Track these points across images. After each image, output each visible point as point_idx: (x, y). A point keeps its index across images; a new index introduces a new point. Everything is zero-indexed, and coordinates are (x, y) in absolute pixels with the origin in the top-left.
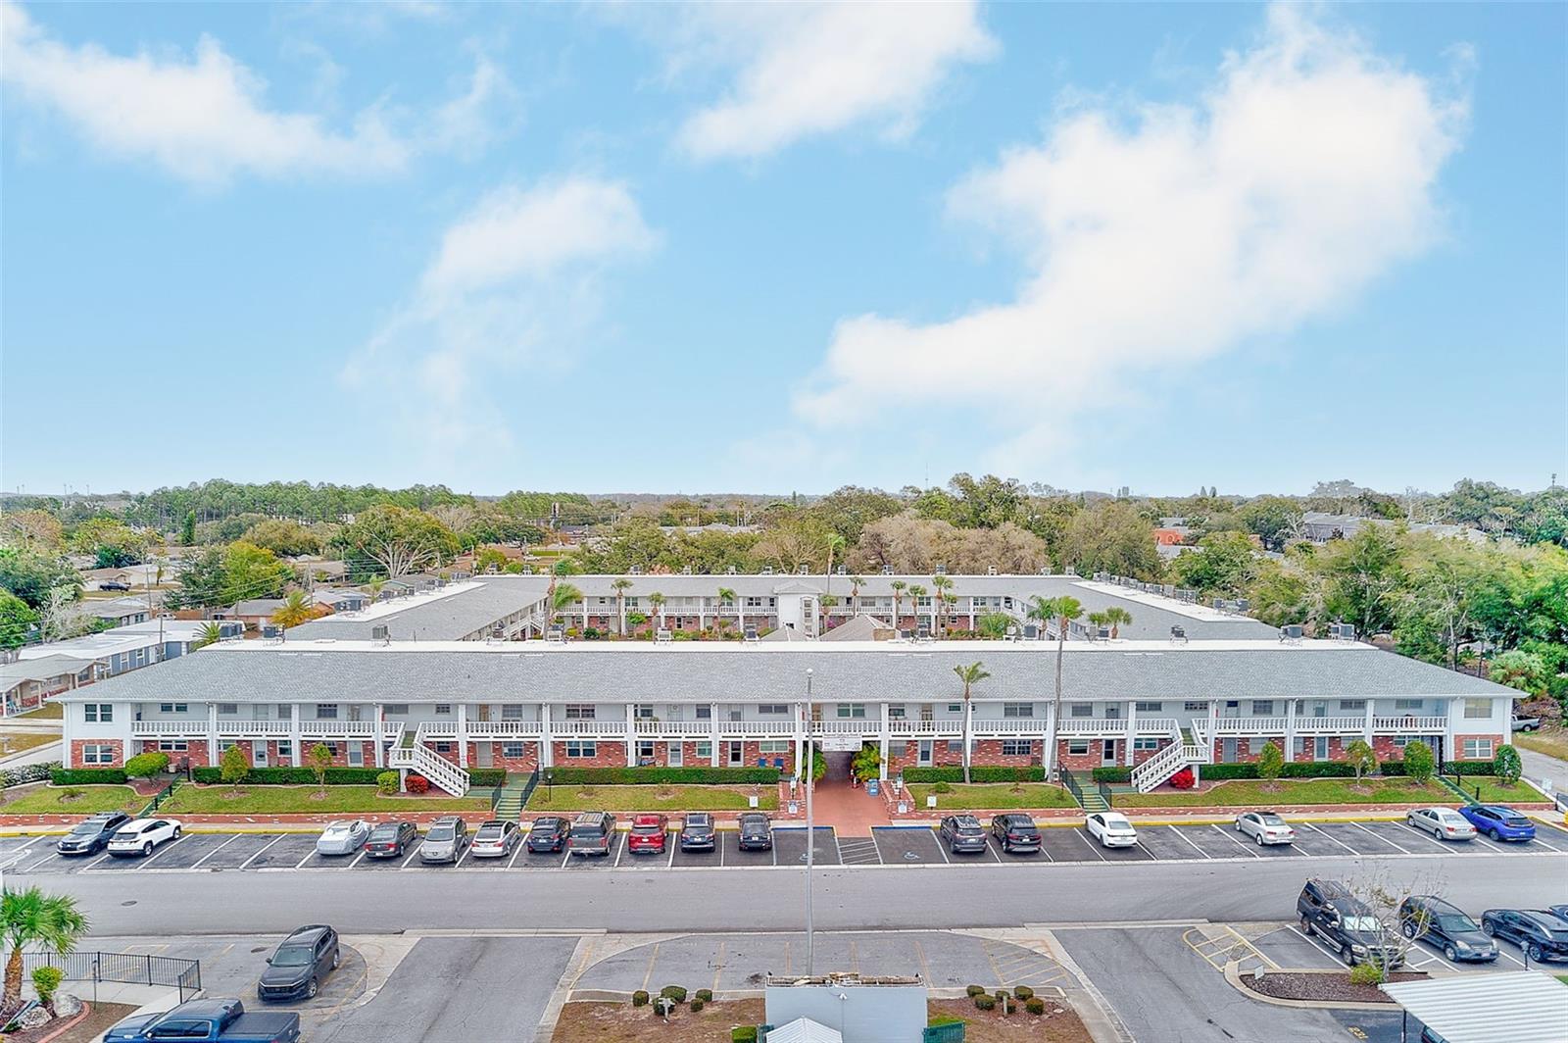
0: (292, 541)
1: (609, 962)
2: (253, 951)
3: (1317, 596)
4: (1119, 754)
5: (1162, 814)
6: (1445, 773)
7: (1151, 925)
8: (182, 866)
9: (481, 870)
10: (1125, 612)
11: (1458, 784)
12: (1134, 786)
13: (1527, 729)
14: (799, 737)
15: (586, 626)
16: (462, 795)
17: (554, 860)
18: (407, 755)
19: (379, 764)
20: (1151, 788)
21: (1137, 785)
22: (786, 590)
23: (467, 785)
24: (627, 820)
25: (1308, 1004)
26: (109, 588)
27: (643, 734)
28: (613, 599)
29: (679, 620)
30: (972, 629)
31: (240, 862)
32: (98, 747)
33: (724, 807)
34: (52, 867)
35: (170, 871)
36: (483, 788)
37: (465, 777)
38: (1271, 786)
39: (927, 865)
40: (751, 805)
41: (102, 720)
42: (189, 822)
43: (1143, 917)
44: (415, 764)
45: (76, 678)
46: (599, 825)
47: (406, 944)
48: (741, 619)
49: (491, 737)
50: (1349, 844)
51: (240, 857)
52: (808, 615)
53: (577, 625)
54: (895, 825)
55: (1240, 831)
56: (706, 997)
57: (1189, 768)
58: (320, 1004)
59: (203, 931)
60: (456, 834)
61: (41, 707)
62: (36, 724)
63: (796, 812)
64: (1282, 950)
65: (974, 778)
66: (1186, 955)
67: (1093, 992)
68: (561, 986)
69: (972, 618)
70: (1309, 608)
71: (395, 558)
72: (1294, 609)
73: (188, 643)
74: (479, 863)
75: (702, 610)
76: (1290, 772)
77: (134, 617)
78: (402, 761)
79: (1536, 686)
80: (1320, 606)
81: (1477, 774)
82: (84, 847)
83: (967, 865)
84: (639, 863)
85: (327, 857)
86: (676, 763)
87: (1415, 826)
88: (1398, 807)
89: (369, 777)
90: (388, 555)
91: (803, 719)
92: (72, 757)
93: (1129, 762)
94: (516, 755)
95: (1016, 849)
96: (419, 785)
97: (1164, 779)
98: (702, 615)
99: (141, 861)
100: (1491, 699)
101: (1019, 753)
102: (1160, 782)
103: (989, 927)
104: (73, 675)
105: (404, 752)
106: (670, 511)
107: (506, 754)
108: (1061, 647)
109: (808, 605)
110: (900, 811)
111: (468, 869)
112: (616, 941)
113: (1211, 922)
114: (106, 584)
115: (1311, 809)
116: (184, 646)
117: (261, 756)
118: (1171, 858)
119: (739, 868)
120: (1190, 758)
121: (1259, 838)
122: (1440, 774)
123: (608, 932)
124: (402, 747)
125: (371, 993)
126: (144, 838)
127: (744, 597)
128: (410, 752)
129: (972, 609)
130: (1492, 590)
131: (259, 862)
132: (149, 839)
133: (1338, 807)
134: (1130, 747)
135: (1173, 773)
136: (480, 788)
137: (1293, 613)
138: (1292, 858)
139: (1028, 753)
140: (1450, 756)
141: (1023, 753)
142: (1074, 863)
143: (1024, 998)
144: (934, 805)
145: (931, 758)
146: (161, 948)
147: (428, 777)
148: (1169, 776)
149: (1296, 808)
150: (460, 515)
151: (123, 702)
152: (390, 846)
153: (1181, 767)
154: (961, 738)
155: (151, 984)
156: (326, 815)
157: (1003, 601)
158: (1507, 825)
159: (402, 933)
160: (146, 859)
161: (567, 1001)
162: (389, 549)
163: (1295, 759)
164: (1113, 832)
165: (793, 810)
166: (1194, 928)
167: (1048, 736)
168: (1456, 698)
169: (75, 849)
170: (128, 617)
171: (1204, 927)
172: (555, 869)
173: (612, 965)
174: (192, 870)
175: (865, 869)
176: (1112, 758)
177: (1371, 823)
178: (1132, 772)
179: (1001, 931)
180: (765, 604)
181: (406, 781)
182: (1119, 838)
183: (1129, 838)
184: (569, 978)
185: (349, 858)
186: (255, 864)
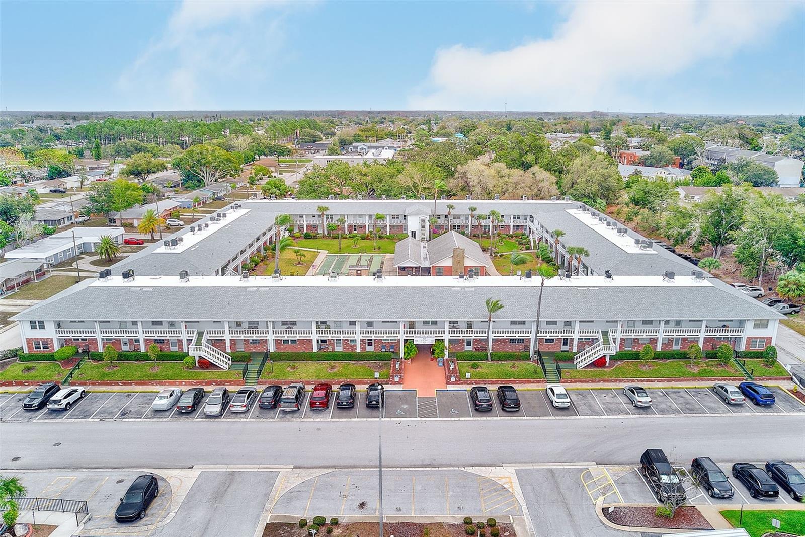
0: (152, 165)
1: (291, 493)
2: (117, 482)
3: (697, 225)
4: (570, 344)
5: (587, 382)
6: (739, 357)
7: (567, 466)
8: (85, 417)
9: (234, 420)
10: (585, 249)
11: (744, 365)
12: (575, 364)
13: (794, 313)
14: (402, 337)
15: (305, 231)
16: (228, 369)
17: (272, 412)
18: (198, 349)
19: (185, 351)
20: (583, 366)
21: (576, 364)
22: (411, 213)
23: (230, 363)
24: (312, 384)
25: (632, 529)
26: (55, 191)
27: (321, 335)
28: (319, 216)
29: (355, 226)
30: (511, 233)
31: (114, 414)
32: (41, 342)
33: (362, 377)
34: (21, 417)
35: (79, 420)
36: (239, 363)
37: (229, 359)
38: (646, 366)
39: (461, 419)
40: (375, 377)
41: (40, 328)
42: (89, 385)
43: (563, 460)
44: (203, 354)
45: (34, 272)
46: (294, 397)
47: (194, 474)
48: (388, 226)
49: (242, 336)
50: (680, 406)
51: (114, 411)
52: (423, 227)
53: (301, 229)
54: (448, 389)
55: (626, 395)
56: (335, 522)
57: (605, 356)
58: (146, 523)
59: (94, 466)
60: (223, 400)
61: (17, 291)
62: (14, 303)
63: (398, 380)
64: (628, 488)
65: (493, 359)
66: (580, 490)
67: (527, 519)
68: (266, 510)
69: (512, 227)
70: (692, 231)
71: (208, 174)
72: (684, 231)
73: (94, 243)
74: (234, 416)
75: (367, 222)
76: (658, 357)
77: (67, 219)
78: (195, 352)
79: (801, 290)
80: (699, 230)
81: (755, 358)
82: (35, 406)
83: (482, 418)
84: (315, 415)
85: (158, 412)
86: (339, 349)
87: (716, 392)
88: (710, 379)
89: (181, 357)
90: (204, 172)
91: (404, 328)
92: (28, 347)
93: (575, 350)
94: (256, 343)
95: (507, 410)
96: (205, 365)
97: (591, 362)
98: (367, 224)
99: (65, 413)
100: (768, 320)
101: (518, 342)
102: (588, 364)
103: (484, 465)
104: (33, 272)
105: (196, 348)
106: (360, 133)
107: (251, 343)
108: (543, 284)
109: (423, 221)
110: (452, 380)
111: (229, 420)
112: (296, 475)
113: (597, 464)
114: (53, 189)
115: (665, 380)
116: (92, 245)
117: (126, 344)
118: (587, 415)
119: (365, 419)
120: (605, 352)
121: (634, 402)
122: (736, 358)
123: (294, 468)
124: (196, 345)
125: (172, 514)
126: (65, 402)
127: (389, 215)
128: (199, 348)
129: (512, 222)
130: (787, 237)
131: (124, 414)
132: (67, 402)
133: (679, 379)
134: (575, 342)
135: (596, 359)
136: (237, 363)
137: (683, 233)
138: (649, 416)
139: (523, 342)
140: (743, 348)
141: (520, 342)
142: (536, 418)
143: (490, 526)
144: (469, 377)
145: (472, 345)
146: (73, 478)
147: (209, 360)
148: (593, 361)
149: (657, 380)
150: (244, 140)
151: (50, 320)
152: (189, 407)
153: (600, 356)
154: (486, 338)
155: (64, 512)
156: (158, 382)
157: (529, 218)
158: (762, 398)
159: (192, 467)
160: (68, 411)
161: (268, 522)
162: (204, 170)
163: (662, 349)
164: (558, 400)
165: (397, 379)
166: (588, 469)
167: (532, 337)
168: (749, 320)
169: (31, 407)
170: (64, 219)
171: (593, 468)
172: (272, 420)
173: (292, 494)
174: (90, 420)
175: (429, 421)
176: (566, 345)
177: (694, 390)
178: (575, 357)
179: (489, 469)
180: (401, 218)
181: (198, 363)
182: (561, 404)
183: (566, 404)
184: (270, 504)
185: (170, 411)
186: (122, 415)
